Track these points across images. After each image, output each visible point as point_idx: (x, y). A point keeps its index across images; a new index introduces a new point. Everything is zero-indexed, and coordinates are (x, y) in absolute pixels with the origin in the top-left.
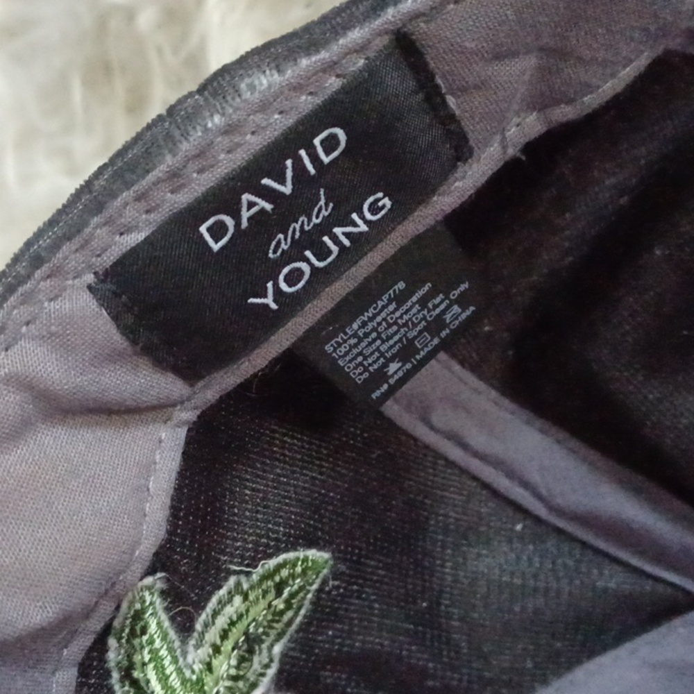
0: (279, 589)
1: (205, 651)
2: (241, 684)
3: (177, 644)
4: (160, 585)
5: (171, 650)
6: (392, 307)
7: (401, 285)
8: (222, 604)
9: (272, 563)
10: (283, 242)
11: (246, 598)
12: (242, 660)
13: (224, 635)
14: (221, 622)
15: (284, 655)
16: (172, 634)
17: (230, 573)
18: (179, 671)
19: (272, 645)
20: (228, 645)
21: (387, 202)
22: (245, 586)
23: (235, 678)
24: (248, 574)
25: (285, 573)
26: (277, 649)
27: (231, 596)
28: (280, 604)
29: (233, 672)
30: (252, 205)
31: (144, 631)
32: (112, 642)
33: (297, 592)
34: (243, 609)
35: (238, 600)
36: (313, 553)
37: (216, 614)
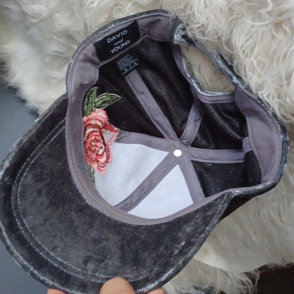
0: (112, 98)
1: (98, 100)
2: (100, 106)
3: (95, 97)
4: (97, 89)
5: (94, 97)
6: (127, 58)
7: (128, 55)
8: (104, 95)
9: (113, 94)
10: (116, 44)
11: (107, 97)
12: (102, 104)
13: (102, 99)
14: (102, 97)
15: (108, 106)
16: (95, 95)
17: (106, 92)
18: (94, 100)
19: (107, 104)
20: (101, 101)
21: (129, 42)
22: (107, 95)
23: (100, 105)
24: (109, 94)
25: (114, 96)
26: (107, 105)
27: (105, 95)
28: (111, 100)
29: (100, 104)
30: (114, 38)
31: (93, 93)
32: (88, 92)
33: (114, 100)
34: (106, 97)
35: (106, 96)
36: (119, 96)
37: (102, 96)
